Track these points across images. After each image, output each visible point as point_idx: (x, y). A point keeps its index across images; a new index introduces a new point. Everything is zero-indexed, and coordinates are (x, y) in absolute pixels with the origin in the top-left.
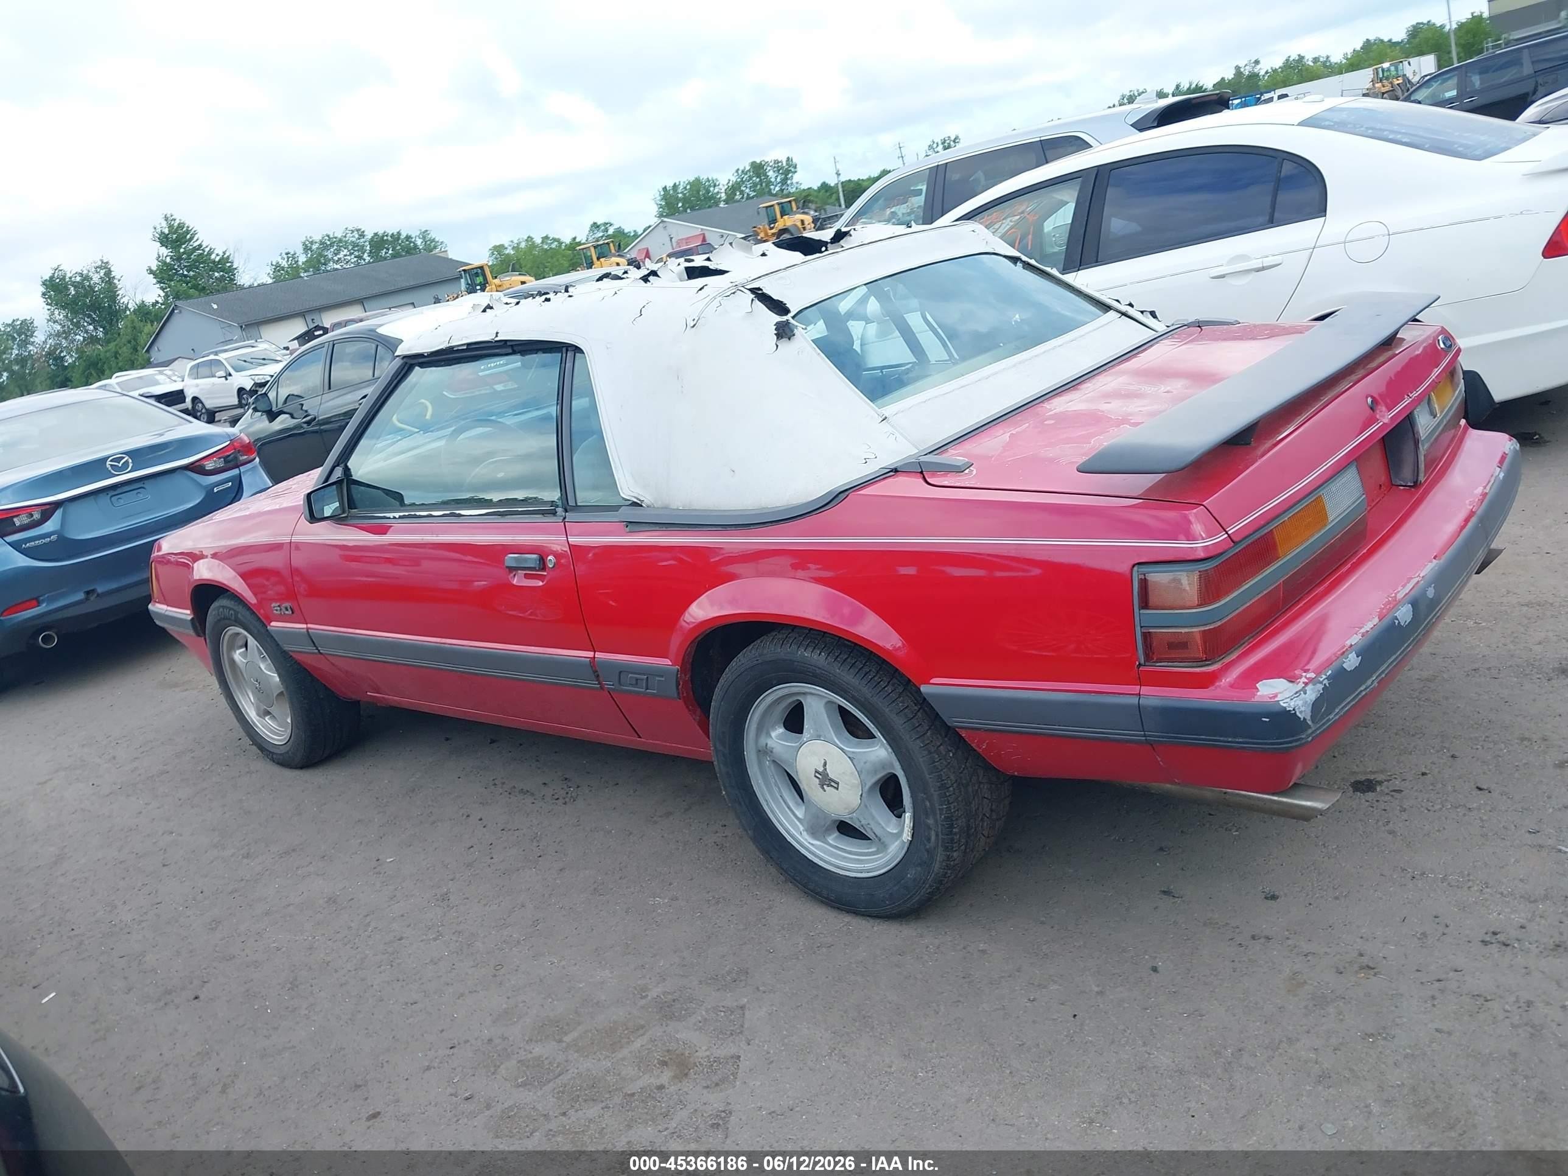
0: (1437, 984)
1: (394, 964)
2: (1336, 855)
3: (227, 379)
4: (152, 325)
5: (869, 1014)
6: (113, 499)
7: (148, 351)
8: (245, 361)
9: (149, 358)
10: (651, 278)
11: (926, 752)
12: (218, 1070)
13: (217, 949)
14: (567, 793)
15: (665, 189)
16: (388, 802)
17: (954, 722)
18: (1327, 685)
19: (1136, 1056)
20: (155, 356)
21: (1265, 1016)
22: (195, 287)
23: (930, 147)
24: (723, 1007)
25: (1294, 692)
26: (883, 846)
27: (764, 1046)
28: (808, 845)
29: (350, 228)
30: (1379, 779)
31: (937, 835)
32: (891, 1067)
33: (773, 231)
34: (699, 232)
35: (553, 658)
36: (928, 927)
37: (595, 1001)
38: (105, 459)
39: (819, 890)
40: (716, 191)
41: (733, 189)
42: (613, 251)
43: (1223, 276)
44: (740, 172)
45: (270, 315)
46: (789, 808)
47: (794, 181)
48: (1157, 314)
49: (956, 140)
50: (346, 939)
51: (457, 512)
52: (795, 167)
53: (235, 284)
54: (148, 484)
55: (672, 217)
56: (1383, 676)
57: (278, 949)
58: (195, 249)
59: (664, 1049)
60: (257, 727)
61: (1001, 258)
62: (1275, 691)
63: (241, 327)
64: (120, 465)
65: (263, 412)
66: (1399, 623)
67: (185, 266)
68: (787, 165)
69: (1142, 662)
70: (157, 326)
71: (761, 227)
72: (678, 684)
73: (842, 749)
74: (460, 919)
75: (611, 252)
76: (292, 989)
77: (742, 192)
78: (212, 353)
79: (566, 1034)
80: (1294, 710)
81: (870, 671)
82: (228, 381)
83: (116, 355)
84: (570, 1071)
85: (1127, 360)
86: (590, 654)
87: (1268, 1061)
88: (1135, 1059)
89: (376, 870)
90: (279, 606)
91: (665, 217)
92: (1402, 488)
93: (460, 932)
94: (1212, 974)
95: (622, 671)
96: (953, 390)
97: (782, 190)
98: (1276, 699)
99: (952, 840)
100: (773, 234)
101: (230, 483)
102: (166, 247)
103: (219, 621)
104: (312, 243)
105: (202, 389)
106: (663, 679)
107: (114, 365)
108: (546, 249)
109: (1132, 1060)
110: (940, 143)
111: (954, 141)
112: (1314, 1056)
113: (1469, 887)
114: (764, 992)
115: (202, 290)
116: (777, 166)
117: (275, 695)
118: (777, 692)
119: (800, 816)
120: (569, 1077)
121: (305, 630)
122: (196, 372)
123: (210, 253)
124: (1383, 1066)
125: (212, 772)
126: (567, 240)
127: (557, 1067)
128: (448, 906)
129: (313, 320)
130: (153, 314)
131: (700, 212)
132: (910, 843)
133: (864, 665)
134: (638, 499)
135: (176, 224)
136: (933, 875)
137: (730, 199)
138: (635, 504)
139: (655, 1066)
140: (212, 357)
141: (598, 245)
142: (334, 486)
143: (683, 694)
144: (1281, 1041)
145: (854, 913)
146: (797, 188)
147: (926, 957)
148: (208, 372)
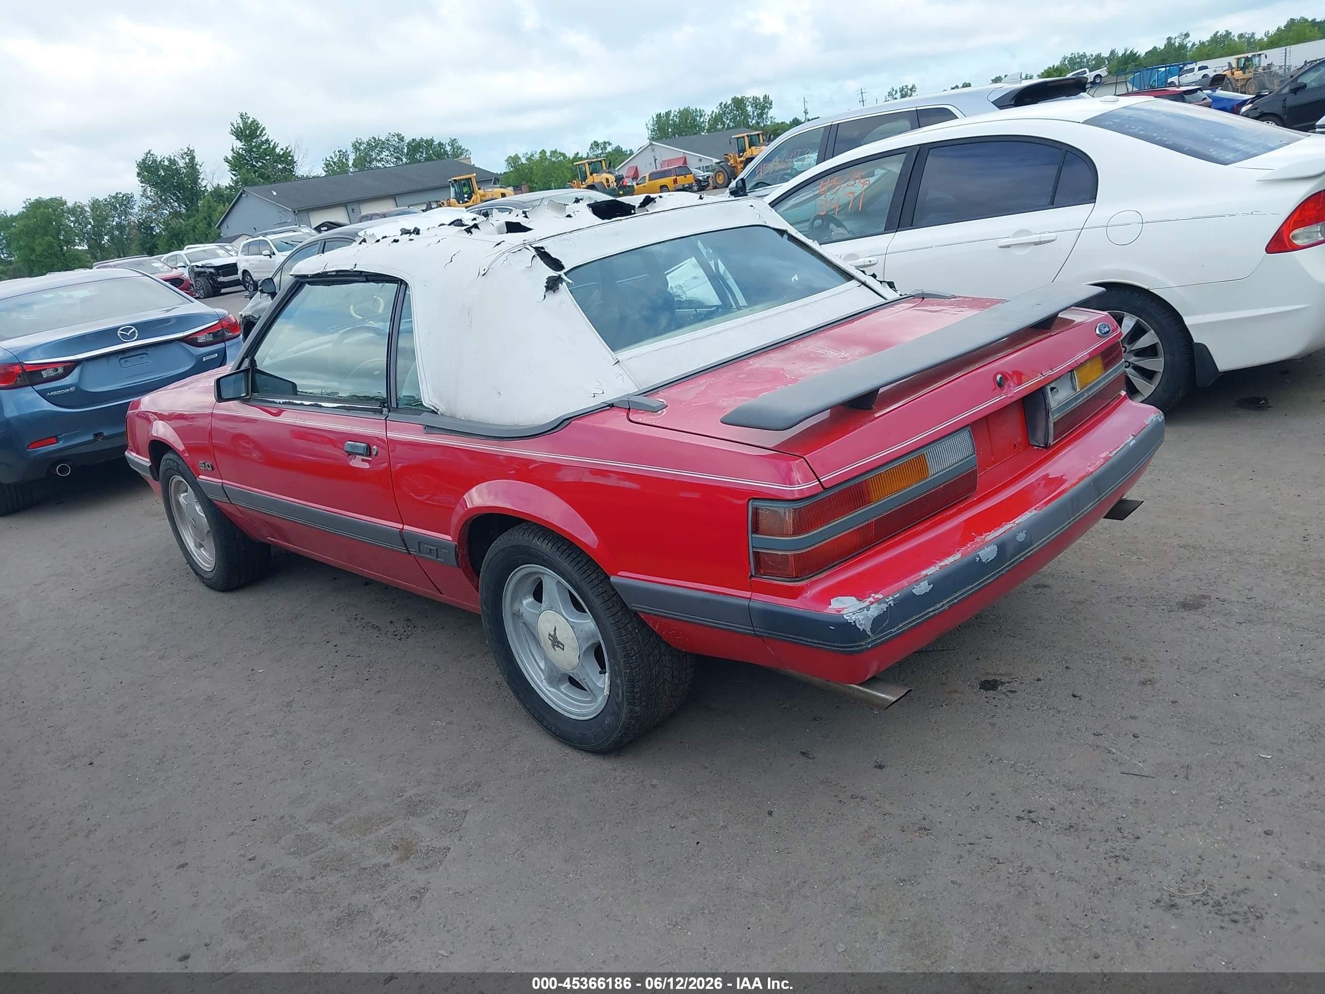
0: (969, 846)
1: (236, 752)
2: (943, 738)
3: (271, 257)
4: (224, 206)
5: (553, 826)
6: (122, 360)
7: (219, 227)
8: (287, 243)
9: (219, 234)
10: (473, 230)
11: (616, 628)
12: (88, 819)
13: (117, 728)
14: (405, 631)
15: (659, 116)
16: (275, 624)
17: (635, 606)
18: (892, 605)
19: (728, 879)
20: (225, 232)
21: (834, 858)
22: (262, 176)
23: (890, 94)
24: (453, 810)
25: (859, 608)
26: (595, 698)
27: (470, 843)
28: (546, 691)
29: (392, 133)
30: (1003, 681)
31: (623, 692)
32: (552, 868)
33: (742, 159)
34: (681, 155)
35: (376, 526)
36: (622, 762)
37: (365, 796)
38: (117, 328)
39: (549, 727)
40: (701, 120)
41: (717, 119)
42: (604, 168)
43: (1008, 247)
44: (723, 106)
45: (318, 204)
46: (535, 660)
47: (769, 116)
48: (895, 284)
49: (913, 89)
50: (209, 730)
51: (320, 403)
52: (771, 104)
53: (294, 175)
54: (150, 351)
55: (659, 141)
56: (956, 601)
57: (160, 732)
58: (263, 143)
59: (400, 837)
60: (195, 556)
61: (771, 230)
62: (841, 606)
63: (295, 212)
64: (128, 334)
65: (268, 293)
66: (980, 559)
67: (254, 158)
68: (764, 101)
69: (753, 574)
70: (228, 206)
71: (732, 155)
72: (457, 557)
73: (566, 619)
74: (294, 722)
75: (602, 168)
76: (159, 764)
77: (723, 123)
78: (261, 235)
79: (336, 818)
80: (854, 622)
81: (582, 560)
82: (272, 259)
83: (194, 228)
84: (329, 847)
85: (839, 326)
86: (400, 526)
87: (820, 893)
88: (727, 881)
89: (249, 678)
90: (204, 463)
91: (654, 141)
92: (1036, 448)
93: (290, 733)
94: (810, 822)
95: (421, 542)
96: (684, 342)
97: (758, 123)
98: (841, 613)
99: (634, 698)
100: (741, 162)
101: (217, 355)
102: (241, 141)
103: (167, 470)
104: (360, 144)
105: (250, 264)
106: (447, 551)
107: (191, 236)
108: (554, 161)
109: (724, 881)
110: (898, 90)
111: (911, 90)
112: (855, 892)
113: (1028, 774)
114: (486, 802)
115: (266, 178)
116: (756, 103)
117: (206, 532)
118: (523, 570)
119: (543, 667)
120: (327, 851)
121: (221, 484)
122: (247, 250)
123: (274, 148)
124: (901, 905)
125: (159, 588)
126: (571, 155)
127: (321, 842)
128: (289, 711)
129: (353, 209)
130: (225, 197)
131: (686, 137)
132: (609, 697)
133: (578, 556)
134: (435, 408)
135: (249, 122)
136: (621, 723)
137: (712, 128)
138: (433, 412)
139: (389, 849)
140: (261, 238)
141: (592, 162)
142: (242, 374)
143: (462, 564)
144: (837, 879)
145: (573, 746)
146: (771, 122)
147: (611, 786)
148: (256, 251)
